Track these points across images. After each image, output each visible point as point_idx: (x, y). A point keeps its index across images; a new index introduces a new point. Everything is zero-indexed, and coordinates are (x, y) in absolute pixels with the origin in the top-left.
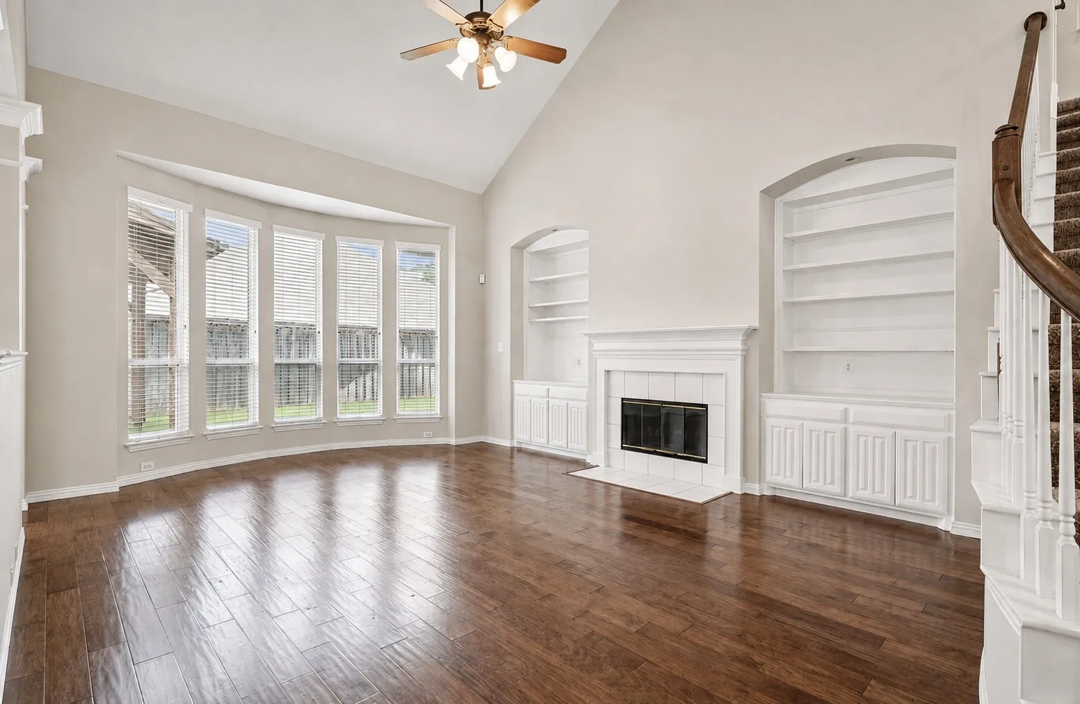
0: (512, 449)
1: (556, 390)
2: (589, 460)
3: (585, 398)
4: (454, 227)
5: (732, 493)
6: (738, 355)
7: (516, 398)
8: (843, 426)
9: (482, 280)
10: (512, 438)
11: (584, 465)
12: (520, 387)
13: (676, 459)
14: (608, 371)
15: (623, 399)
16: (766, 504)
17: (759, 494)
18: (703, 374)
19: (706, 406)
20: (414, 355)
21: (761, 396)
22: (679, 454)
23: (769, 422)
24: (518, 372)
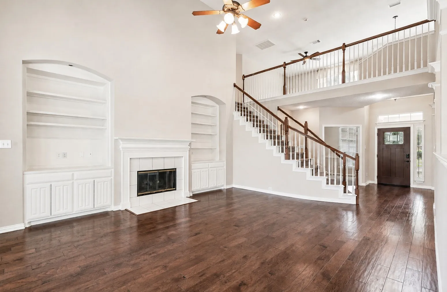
14: (131, 158)
15: (138, 172)
19: (176, 169)
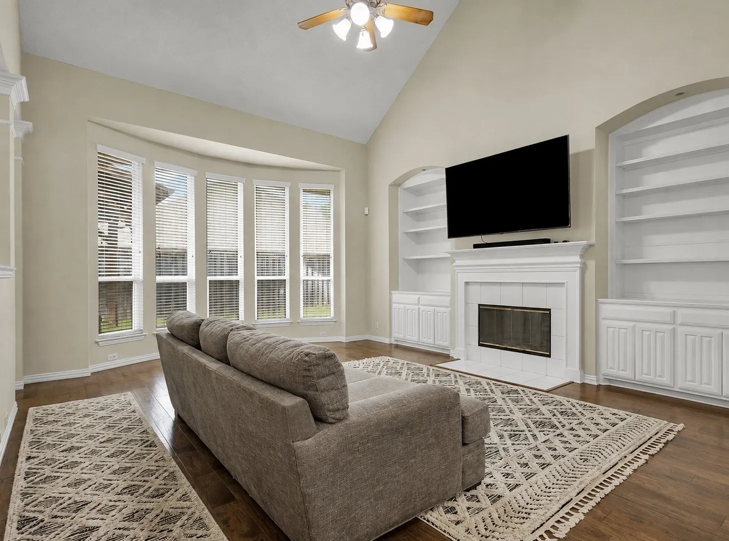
0: (391, 344)
1: (425, 298)
2: (452, 354)
3: (448, 305)
4: (344, 170)
5: (573, 382)
6: (577, 267)
7: (394, 306)
8: (671, 327)
9: (366, 212)
10: (390, 337)
11: (447, 358)
12: (397, 296)
13: (524, 354)
14: (467, 282)
15: (479, 305)
16: (602, 392)
17: (596, 384)
18: (547, 283)
19: (549, 310)
20: (316, 274)
21: (596, 301)
22: (526, 350)
23: (604, 324)
24: (394, 285)
